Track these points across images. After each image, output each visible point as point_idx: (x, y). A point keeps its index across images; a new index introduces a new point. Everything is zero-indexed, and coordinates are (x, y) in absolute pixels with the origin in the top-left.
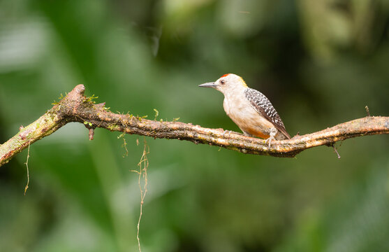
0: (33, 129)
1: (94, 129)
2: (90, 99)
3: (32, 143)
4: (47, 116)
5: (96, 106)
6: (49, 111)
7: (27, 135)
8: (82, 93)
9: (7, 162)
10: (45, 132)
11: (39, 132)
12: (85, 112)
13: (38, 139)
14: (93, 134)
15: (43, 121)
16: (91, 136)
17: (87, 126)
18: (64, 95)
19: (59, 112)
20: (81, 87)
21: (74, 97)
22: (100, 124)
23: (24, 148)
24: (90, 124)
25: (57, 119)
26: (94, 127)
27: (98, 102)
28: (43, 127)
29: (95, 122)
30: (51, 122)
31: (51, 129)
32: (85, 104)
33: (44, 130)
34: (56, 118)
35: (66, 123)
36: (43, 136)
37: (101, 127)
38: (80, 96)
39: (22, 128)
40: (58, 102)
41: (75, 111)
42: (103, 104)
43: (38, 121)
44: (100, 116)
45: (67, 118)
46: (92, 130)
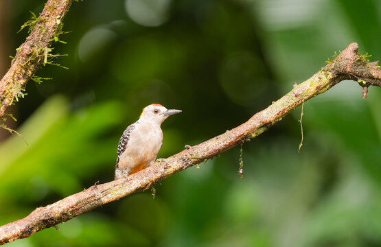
0: (306, 87)
1: (368, 87)
2: (364, 57)
3: (306, 100)
4: (321, 74)
5: (369, 65)
6: (323, 69)
7: (301, 93)
8: (356, 51)
9: (281, 119)
10: (319, 90)
11: (313, 90)
12: (358, 70)
13: (313, 96)
14: (367, 92)
15: (317, 79)
16: (365, 94)
17: (361, 84)
18: (338, 54)
19: (333, 69)
20: (355, 45)
21: (348, 55)
22: (374, 82)
23: (298, 105)
24: (364, 82)
26: (368, 85)
27: (372, 60)
28: (317, 85)
29: (369, 81)
30: (325, 80)
31: (325, 87)
32: (359, 62)
33: (318, 88)
34: (330, 76)
35: (340, 80)
36: (317, 94)
37: (374, 85)
38: (353, 54)
39: (295, 86)
40: (332, 59)
41: (348, 69)
42: (376, 63)
43: (311, 79)
44: (373, 75)
45: (341, 76)
46: (365, 88)
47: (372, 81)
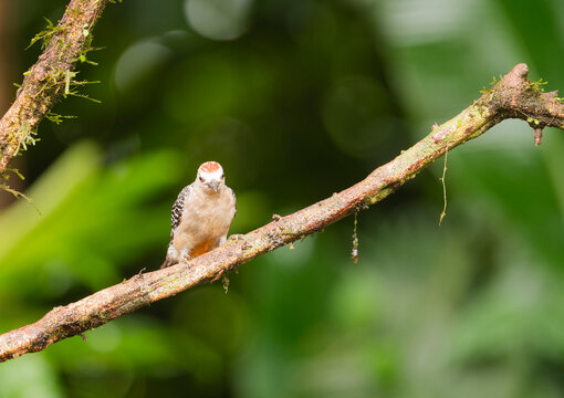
0: (451, 129)
1: (542, 128)
2: (536, 85)
3: (450, 149)
4: (473, 110)
5: (544, 96)
6: (476, 102)
7: (444, 137)
8: (524, 76)
9: (414, 176)
10: (470, 134)
11: (461, 134)
12: (528, 104)
13: (460, 143)
14: (541, 137)
15: (467, 117)
16: (538, 140)
17: (532, 124)
18: (498, 80)
19: (490, 103)
20: (522, 68)
21: (512, 81)
22: (551, 121)
23: (440, 156)
24: (537, 122)
25: (488, 114)
26: (542, 126)
27: (548, 89)
28: (467, 126)
29: (545, 119)
30: (479, 119)
31: (479, 129)
32: (530, 93)
33: (468, 130)
34: (487, 112)
35: (502, 119)
36: (467, 139)
37: (551, 126)
38: (521, 80)
39: (435, 127)
40: (489, 88)
41: (513, 103)
42: (554, 93)
43: (459, 117)
44: (551, 111)
45: (502, 113)
46: (538, 130)
47: (548, 120)
